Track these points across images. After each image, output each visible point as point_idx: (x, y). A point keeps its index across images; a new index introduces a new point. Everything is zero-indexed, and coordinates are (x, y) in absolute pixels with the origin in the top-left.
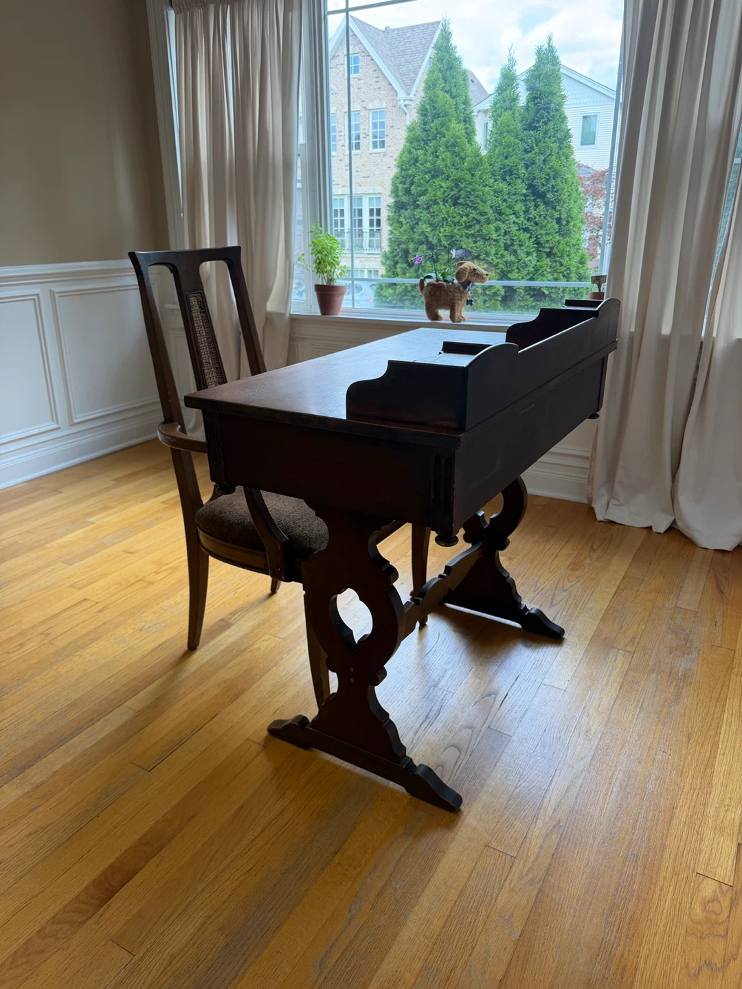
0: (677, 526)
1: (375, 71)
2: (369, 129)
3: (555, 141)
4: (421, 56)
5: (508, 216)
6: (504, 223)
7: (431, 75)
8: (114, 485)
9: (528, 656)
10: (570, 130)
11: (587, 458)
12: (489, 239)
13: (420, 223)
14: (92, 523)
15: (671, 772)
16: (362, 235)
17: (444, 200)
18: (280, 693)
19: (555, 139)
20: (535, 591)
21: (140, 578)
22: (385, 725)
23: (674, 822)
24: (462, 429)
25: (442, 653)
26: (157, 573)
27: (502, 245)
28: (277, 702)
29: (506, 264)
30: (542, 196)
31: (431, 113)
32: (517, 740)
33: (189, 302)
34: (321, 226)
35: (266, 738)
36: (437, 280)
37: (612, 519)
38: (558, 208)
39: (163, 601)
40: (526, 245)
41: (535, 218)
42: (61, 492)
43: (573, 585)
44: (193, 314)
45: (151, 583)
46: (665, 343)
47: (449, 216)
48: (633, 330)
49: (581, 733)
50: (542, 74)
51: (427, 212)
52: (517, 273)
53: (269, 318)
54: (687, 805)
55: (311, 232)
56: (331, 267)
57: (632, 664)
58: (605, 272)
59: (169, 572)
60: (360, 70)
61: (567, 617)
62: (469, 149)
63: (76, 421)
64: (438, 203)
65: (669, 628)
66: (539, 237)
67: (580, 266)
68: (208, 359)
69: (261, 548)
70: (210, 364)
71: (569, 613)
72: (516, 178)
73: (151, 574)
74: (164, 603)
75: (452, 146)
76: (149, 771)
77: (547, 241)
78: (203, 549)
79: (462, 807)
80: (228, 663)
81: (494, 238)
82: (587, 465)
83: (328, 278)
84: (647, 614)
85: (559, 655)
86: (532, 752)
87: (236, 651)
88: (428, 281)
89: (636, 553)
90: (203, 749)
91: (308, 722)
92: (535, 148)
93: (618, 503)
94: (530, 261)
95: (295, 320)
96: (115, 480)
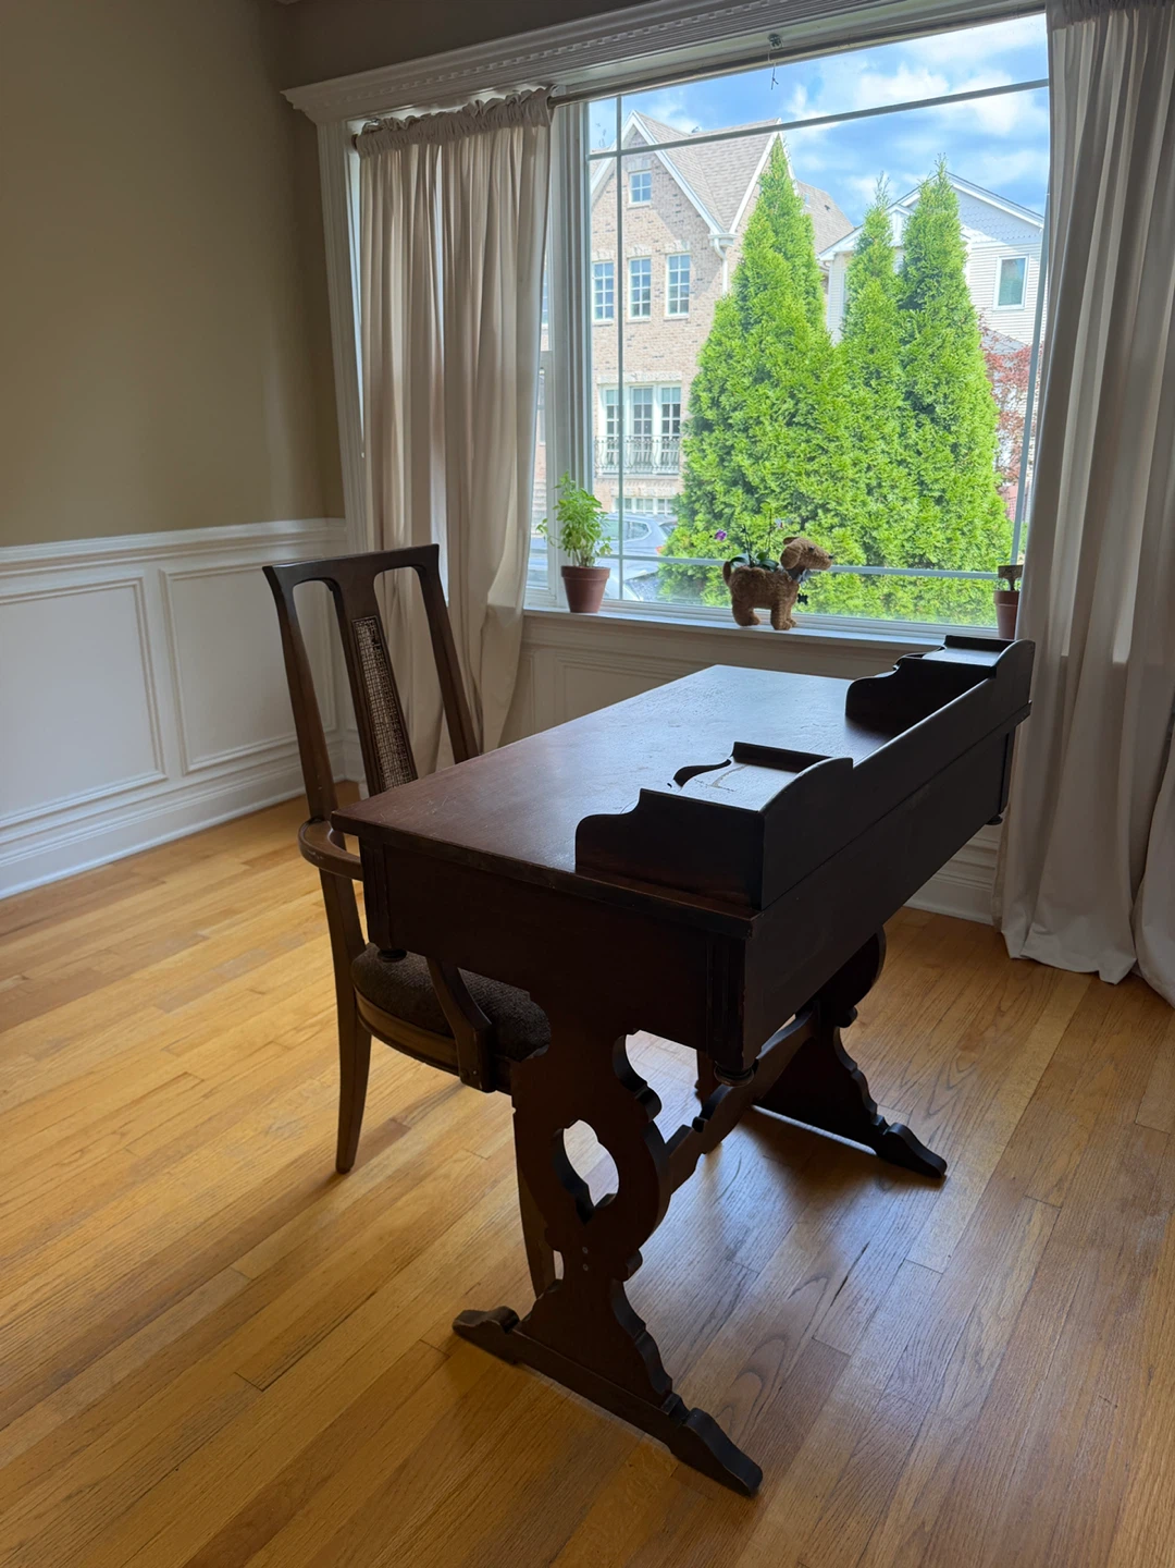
0: (1140, 971)
1: (676, 195)
2: (663, 283)
3: (950, 324)
4: (748, 172)
5: (872, 441)
6: (866, 452)
7: (755, 225)
8: (245, 872)
9: (884, 1208)
10: (972, 308)
11: (994, 851)
12: (842, 478)
13: (733, 453)
14: (205, 938)
15: (1117, 1439)
16: (651, 445)
17: (771, 417)
18: (476, 1259)
19: (949, 321)
20: (901, 1086)
21: (270, 1039)
22: (638, 1342)
23: (1119, 1538)
24: (756, 906)
25: (743, 1198)
26: (297, 1030)
27: (863, 486)
28: (471, 1274)
29: (870, 516)
30: (929, 409)
31: (755, 281)
32: (858, 1364)
33: (355, 633)
34: (574, 479)
35: (450, 1339)
36: (752, 565)
37: (1032, 956)
38: (953, 428)
39: (304, 1082)
40: (902, 486)
41: (917, 444)
42: (164, 883)
43: (963, 1078)
44: (363, 653)
45: (288, 1048)
46: (1120, 674)
47: (780, 443)
48: (1066, 653)
49: (967, 1356)
50: (928, 223)
51: (745, 435)
52: (886, 530)
53: (491, 615)
54: (1142, 1506)
55: (558, 487)
56: (588, 541)
57: (1057, 1228)
58: (1021, 560)
59: (316, 1029)
60: (652, 195)
61: (952, 1138)
62: (813, 338)
63: (192, 768)
64: (761, 423)
65: (1122, 1163)
66: (922, 473)
67: (990, 518)
68: (383, 718)
69: (449, 1034)
70: (385, 725)
71: (956, 1130)
72: (887, 383)
73: (286, 1033)
74: (305, 1086)
75: (786, 333)
76: (263, 1390)
77: (937, 481)
78: (362, 1022)
79: (762, 1488)
80: (396, 1199)
81: (850, 476)
82: (994, 864)
83: (582, 558)
84: (1086, 1136)
85: (935, 1208)
86: (882, 1387)
87: (412, 1176)
88: (737, 565)
89: (1071, 1021)
90: (348, 1355)
91: (518, 1320)
92: (917, 336)
93: (1044, 930)
94: (907, 511)
95: (530, 619)
96: (245, 863)
